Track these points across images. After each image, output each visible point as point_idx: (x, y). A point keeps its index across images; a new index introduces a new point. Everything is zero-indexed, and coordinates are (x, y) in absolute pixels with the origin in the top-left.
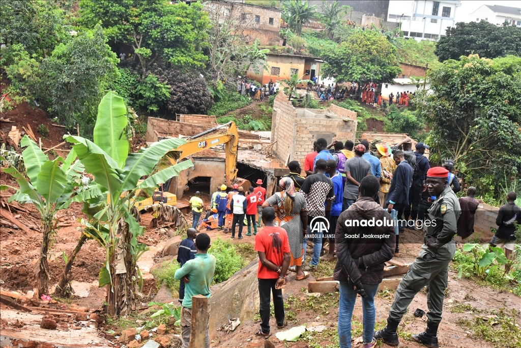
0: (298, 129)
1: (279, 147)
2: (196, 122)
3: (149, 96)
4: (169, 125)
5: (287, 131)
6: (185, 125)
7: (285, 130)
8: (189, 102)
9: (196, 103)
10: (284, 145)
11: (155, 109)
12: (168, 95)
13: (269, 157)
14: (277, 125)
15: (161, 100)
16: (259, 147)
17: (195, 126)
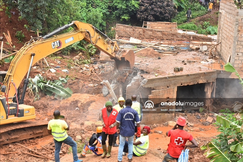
0: (239, 28)
1: (222, 48)
2: (160, 28)
3: (121, 7)
4: (134, 30)
5: (229, 32)
6: (147, 30)
7: (228, 30)
8: (155, 11)
9: (161, 13)
10: (226, 46)
11: (126, 18)
12: (137, 6)
13: (212, 58)
14: (222, 26)
15: (131, 10)
16: (205, 48)
17: (155, 31)
